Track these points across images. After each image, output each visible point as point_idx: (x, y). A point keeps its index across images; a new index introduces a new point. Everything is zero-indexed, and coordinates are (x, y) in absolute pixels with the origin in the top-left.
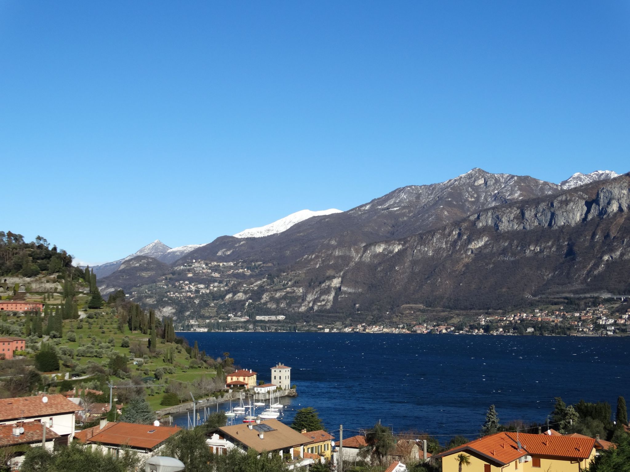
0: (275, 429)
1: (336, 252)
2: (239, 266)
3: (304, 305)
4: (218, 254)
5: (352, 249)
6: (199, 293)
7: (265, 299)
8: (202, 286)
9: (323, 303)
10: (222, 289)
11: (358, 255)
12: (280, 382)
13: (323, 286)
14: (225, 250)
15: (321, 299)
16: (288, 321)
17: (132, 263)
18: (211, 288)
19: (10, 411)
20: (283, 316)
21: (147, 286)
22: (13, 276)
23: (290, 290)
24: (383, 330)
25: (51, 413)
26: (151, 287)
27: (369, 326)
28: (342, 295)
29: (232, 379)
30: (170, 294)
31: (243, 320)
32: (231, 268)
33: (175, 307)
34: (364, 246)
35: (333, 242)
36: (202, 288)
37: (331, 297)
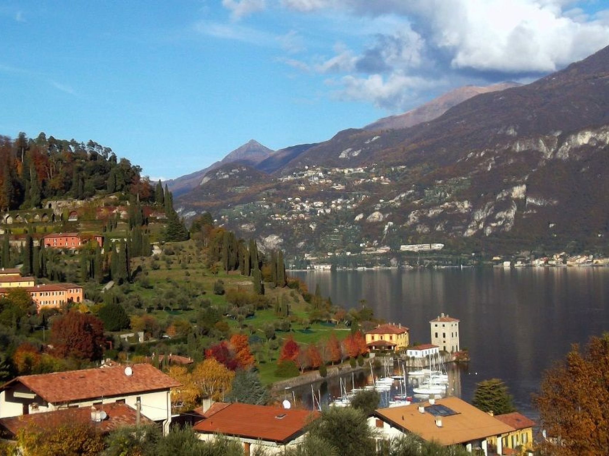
0: (458, 412)
1: (516, 147)
2: (372, 173)
3: (471, 228)
4: (340, 157)
5: (541, 141)
6: (316, 214)
7: (413, 220)
8: (320, 204)
9: (500, 223)
10: (349, 207)
11: (550, 150)
12: (444, 342)
13: (499, 199)
14: (350, 149)
15: (497, 217)
16: (448, 250)
17: (219, 175)
18: (333, 206)
19: (83, 387)
20: (440, 245)
21: (241, 207)
22: (61, 198)
23: (450, 206)
24: (592, 261)
25: (138, 390)
26: (248, 208)
27: (571, 255)
28: (529, 210)
29: (373, 338)
30: (275, 217)
31: (382, 251)
32: (360, 176)
33: (283, 235)
34: (559, 136)
35: (511, 132)
36: (319, 207)
37: (511, 214)
